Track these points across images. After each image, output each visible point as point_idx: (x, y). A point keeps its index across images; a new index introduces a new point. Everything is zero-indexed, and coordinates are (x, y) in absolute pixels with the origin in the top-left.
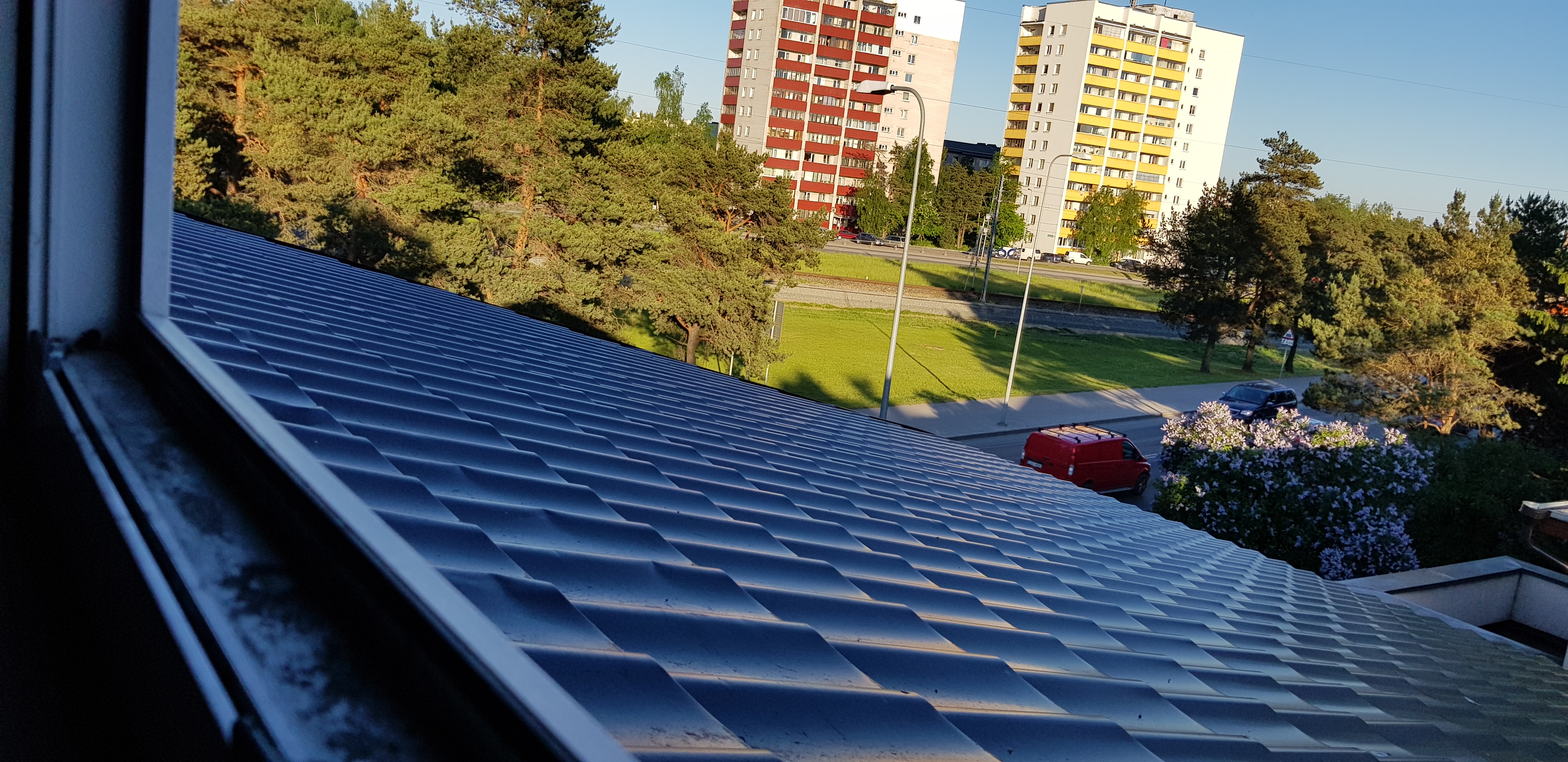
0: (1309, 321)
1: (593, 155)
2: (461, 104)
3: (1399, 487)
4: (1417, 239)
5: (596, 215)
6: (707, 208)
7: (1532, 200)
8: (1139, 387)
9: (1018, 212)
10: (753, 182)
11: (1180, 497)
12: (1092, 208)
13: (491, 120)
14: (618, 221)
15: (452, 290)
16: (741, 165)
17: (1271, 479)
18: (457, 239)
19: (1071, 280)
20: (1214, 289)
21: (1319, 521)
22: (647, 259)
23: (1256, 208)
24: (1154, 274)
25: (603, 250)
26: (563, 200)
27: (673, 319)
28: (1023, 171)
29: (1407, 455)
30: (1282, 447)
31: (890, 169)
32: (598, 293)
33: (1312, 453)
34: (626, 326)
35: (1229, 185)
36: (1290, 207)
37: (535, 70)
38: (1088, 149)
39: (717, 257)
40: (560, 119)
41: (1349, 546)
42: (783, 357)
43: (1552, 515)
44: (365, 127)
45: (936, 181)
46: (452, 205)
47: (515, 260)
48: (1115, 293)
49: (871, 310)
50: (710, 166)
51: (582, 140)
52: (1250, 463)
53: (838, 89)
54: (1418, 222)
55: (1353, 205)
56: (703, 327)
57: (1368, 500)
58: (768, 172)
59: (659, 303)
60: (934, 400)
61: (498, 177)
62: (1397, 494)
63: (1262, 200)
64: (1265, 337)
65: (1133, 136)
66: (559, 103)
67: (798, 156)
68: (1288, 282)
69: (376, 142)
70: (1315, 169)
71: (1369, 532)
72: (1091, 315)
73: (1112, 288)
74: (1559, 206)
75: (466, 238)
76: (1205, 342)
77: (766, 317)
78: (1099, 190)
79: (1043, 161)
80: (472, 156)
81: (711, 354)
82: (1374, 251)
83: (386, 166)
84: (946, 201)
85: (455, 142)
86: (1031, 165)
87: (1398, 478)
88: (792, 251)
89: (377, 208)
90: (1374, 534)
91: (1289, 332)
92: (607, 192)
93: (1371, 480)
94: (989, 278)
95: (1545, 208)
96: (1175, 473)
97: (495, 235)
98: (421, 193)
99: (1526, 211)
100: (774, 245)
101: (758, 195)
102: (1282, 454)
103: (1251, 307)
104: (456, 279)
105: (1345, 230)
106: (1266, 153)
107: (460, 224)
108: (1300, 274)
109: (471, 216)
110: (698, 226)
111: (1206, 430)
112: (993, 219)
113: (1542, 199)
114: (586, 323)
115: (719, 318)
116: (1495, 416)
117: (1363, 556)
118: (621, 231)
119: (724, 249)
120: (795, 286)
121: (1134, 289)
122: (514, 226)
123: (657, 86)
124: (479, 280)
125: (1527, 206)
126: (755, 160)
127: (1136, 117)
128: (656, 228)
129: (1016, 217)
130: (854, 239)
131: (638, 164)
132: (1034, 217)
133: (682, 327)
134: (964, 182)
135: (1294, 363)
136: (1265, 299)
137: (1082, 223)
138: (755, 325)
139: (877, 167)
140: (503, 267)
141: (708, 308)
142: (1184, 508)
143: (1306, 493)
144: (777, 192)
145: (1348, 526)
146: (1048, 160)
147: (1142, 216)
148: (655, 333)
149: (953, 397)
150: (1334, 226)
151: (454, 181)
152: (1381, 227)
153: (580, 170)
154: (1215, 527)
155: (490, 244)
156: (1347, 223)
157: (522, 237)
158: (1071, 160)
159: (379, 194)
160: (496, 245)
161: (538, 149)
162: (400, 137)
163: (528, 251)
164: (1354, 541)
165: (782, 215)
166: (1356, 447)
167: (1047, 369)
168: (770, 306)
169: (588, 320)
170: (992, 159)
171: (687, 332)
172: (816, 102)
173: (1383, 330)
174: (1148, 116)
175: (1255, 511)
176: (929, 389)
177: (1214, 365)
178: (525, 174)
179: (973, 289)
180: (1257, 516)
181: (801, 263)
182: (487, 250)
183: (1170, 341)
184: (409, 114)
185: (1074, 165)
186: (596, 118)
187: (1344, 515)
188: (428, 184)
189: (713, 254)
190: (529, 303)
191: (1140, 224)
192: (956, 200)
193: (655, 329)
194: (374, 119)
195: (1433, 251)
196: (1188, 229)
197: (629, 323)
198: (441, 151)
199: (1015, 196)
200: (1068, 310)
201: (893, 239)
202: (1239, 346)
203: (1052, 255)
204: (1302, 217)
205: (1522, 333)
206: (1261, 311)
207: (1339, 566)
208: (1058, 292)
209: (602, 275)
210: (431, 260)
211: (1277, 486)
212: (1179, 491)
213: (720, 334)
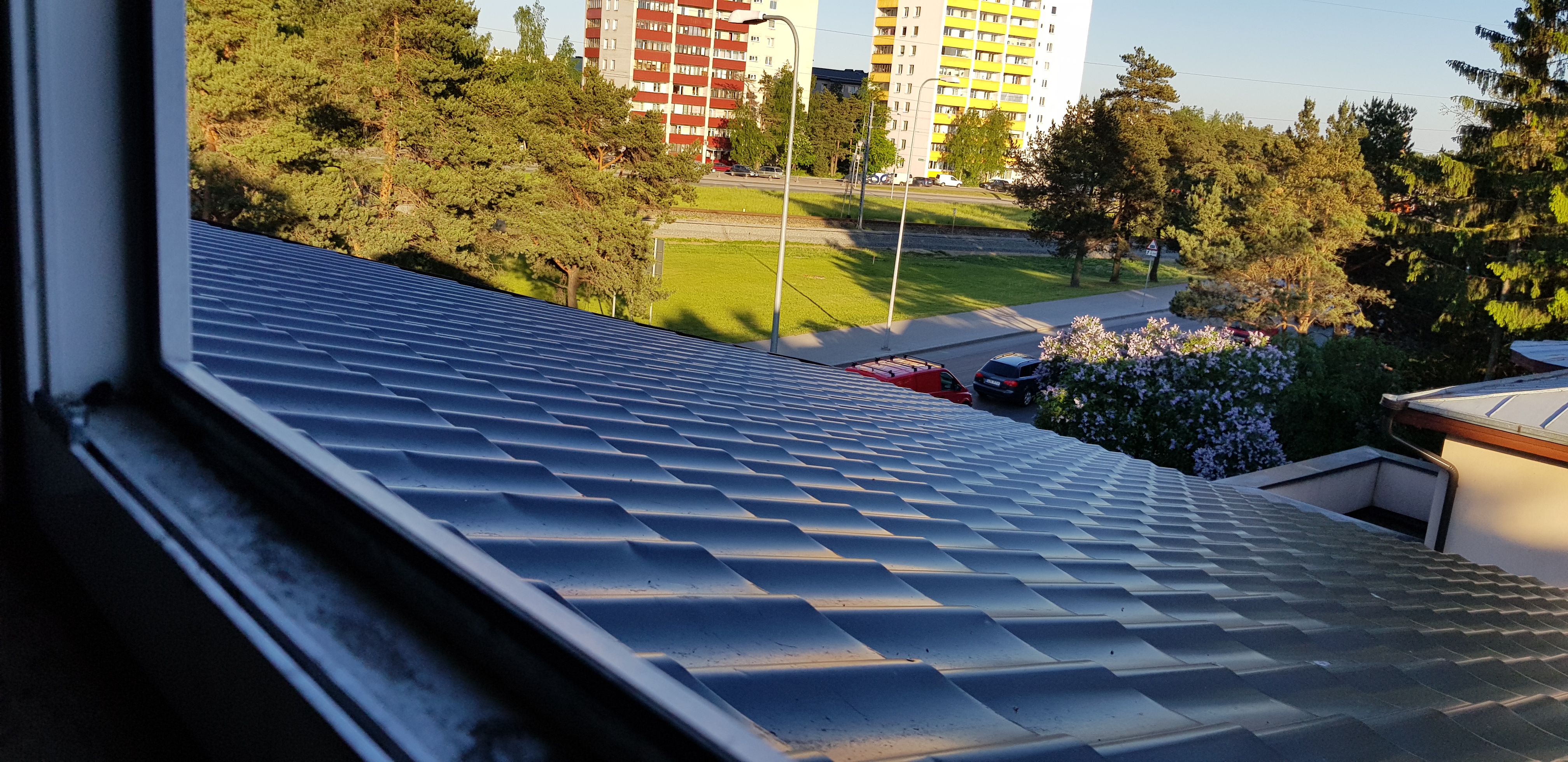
0: (1173, 233)
1: (456, 97)
2: (311, 47)
3: (1264, 388)
4: (1270, 147)
5: (464, 158)
6: (579, 147)
7: (1376, 104)
8: (1014, 305)
9: (889, 137)
10: (623, 118)
11: (1060, 409)
12: (959, 131)
13: (345, 63)
14: (487, 164)
15: (315, 243)
16: (610, 100)
17: (1145, 387)
18: (318, 190)
19: (943, 203)
20: (1079, 204)
21: (1191, 423)
22: (520, 202)
23: (1117, 123)
24: (1022, 193)
25: (473, 194)
26: (427, 144)
27: (551, 262)
28: (892, 97)
29: (1270, 356)
30: (1154, 356)
31: (760, 99)
32: (472, 239)
33: (1182, 360)
34: (502, 271)
35: (1091, 103)
36: (1149, 121)
37: (389, 9)
38: (954, 72)
39: (593, 196)
40: (419, 60)
41: (1221, 444)
42: (666, 295)
43: (1410, 406)
44: (211, 76)
45: (806, 109)
46: (310, 154)
47: (381, 209)
48: (986, 213)
49: (750, 242)
50: (578, 103)
51: (444, 81)
52: (1124, 373)
53: (703, 18)
54: (1268, 130)
55: (1207, 116)
56: (582, 268)
57: (1237, 402)
58: (639, 107)
59: (536, 246)
60: (818, 329)
61: (356, 123)
62: (1263, 394)
63: (1123, 116)
64: (1130, 249)
65: (996, 56)
66: (417, 43)
67: (667, 88)
68: (1151, 195)
69: (224, 91)
70: (1171, 82)
71: (1238, 430)
72: (964, 237)
73: (983, 208)
74: (1402, 109)
75: (327, 188)
76: (1074, 257)
77: (647, 255)
78: (965, 112)
79: (910, 85)
80: (328, 102)
81: (592, 295)
82: (1228, 160)
83: (237, 116)
84: (817, 129)
85: (309, 87)
86: (899, 90)
87: (1263, 379)
88: (668, 186)
89: (230, 162)
90: (1243, 431)
91: (1153, 243)
92: (473, 134)
93: (1238, 382)
94: (864, 205)
95: (1389, 112)
96: (1054, 387)
97: (358, 184)
98: (276, 143)
99: (1371, 116)
100: (648, 180)
101: (629, 130)
102: (1154, 364)
103: (1116, 221)
104: (319, 232)
105: (1200, 141)
106: (1124, 69)
107: (320, 173)
108: (1161, 185)
109: (331, 165)
110: (572, 165)
111: (1081, 344)
112: (866, 145)
113: (1385, 103)
114: (459, 270)
115: (599, 259)
116: (1350, 314)
117: (1233, 454)
118: (491, 174)
119: (600, 187)
120: (673, 221)
121: (1004, 208)
122: (377, 174)
123: (516, 22)
124: (345, 232)
125: (1371, 111)
126: (624, 95)
127: (998, 38)
128: (527, 169)
129: (887, 142)
130: (728, 172)
131: (504, 104)
132: (904, 141)
133: (561, 269)
134: (834, 109)
135: (1158, 272)
136: (1129, 213)
137: (950, 145)
138: (636, 263)
139: (747, 97)
140: (369, 218)
141: (586, 250)
142: (1064, 420)
143: (1178, 398)
144: (649, 126)
145: (1219, 426)
146: (917, 84)
147: (1010, 137)
148: (533, 277)
149: (836, 326)
150: (1193, 138)
151: (310, 129)
152: (1234, 137)
153: (444, 112)
154: (1094, 435)
155: (353, 193)
156: (1202, 135)
157: (386, 184)
158: (937, 83)
159: (231, 146)
160: (360, 194)
161: (398, 91)
162: (249, 85)
163: (394, 198)
164: (1224, 439)
165: (656, 150)
166: (1223, 351)
167: (925, 292)
168: (649, 244)
169: (462, 267)
170: (860, 85)
171: (567, 275)
172: (681, 32)
173: (1242, 238)
174: (1010, 36)
175: (1131, 418)
176: (813, 318)
177: (1084, 280)
178: (385, 119)
179: (849, 217)
180: (1133, 423)
181: (677, 198)
182: (350, 200)
183: (1040, 258)
184: (257, 61)
185: (941, 88)
186: (457, 57)
187: (1214, 417)
188: (283, 133)
189: (588, 193)
190: (400, 253)
191: (1008, 145)
192: (828, 127)
193: (533, 273)
194: (219, 67)
195: (1287, 158)
196: (1055, 147)
197: (505, 268)
198: (294, 98)
199: (884, 121)
200: (943, 233)
201: (767, 169)
202: (1105, 259)
203: (924, 179)
204: (1160, 130)
205: (1370, 233)
206: (1125, 224)
207: (1212, 464)
208: (932, 215)
209: (474, 220)
210: (292, 214)
211: (1150, 393)
212: (1059, 404)
213: (601, 275)
